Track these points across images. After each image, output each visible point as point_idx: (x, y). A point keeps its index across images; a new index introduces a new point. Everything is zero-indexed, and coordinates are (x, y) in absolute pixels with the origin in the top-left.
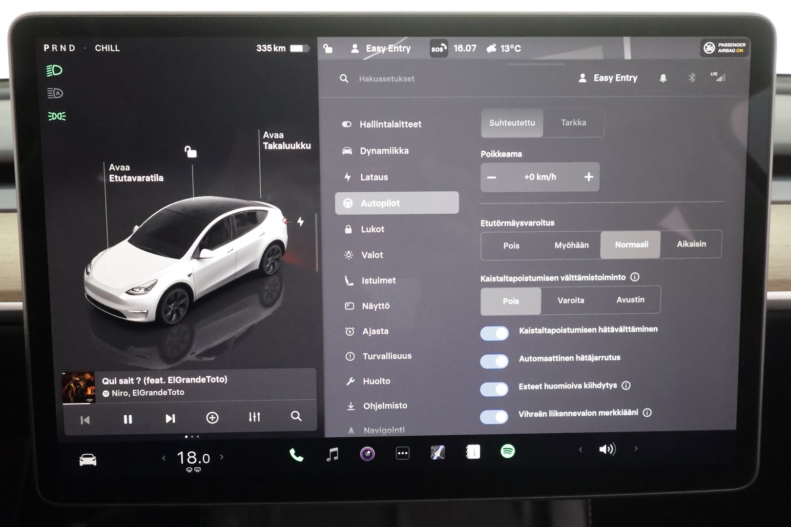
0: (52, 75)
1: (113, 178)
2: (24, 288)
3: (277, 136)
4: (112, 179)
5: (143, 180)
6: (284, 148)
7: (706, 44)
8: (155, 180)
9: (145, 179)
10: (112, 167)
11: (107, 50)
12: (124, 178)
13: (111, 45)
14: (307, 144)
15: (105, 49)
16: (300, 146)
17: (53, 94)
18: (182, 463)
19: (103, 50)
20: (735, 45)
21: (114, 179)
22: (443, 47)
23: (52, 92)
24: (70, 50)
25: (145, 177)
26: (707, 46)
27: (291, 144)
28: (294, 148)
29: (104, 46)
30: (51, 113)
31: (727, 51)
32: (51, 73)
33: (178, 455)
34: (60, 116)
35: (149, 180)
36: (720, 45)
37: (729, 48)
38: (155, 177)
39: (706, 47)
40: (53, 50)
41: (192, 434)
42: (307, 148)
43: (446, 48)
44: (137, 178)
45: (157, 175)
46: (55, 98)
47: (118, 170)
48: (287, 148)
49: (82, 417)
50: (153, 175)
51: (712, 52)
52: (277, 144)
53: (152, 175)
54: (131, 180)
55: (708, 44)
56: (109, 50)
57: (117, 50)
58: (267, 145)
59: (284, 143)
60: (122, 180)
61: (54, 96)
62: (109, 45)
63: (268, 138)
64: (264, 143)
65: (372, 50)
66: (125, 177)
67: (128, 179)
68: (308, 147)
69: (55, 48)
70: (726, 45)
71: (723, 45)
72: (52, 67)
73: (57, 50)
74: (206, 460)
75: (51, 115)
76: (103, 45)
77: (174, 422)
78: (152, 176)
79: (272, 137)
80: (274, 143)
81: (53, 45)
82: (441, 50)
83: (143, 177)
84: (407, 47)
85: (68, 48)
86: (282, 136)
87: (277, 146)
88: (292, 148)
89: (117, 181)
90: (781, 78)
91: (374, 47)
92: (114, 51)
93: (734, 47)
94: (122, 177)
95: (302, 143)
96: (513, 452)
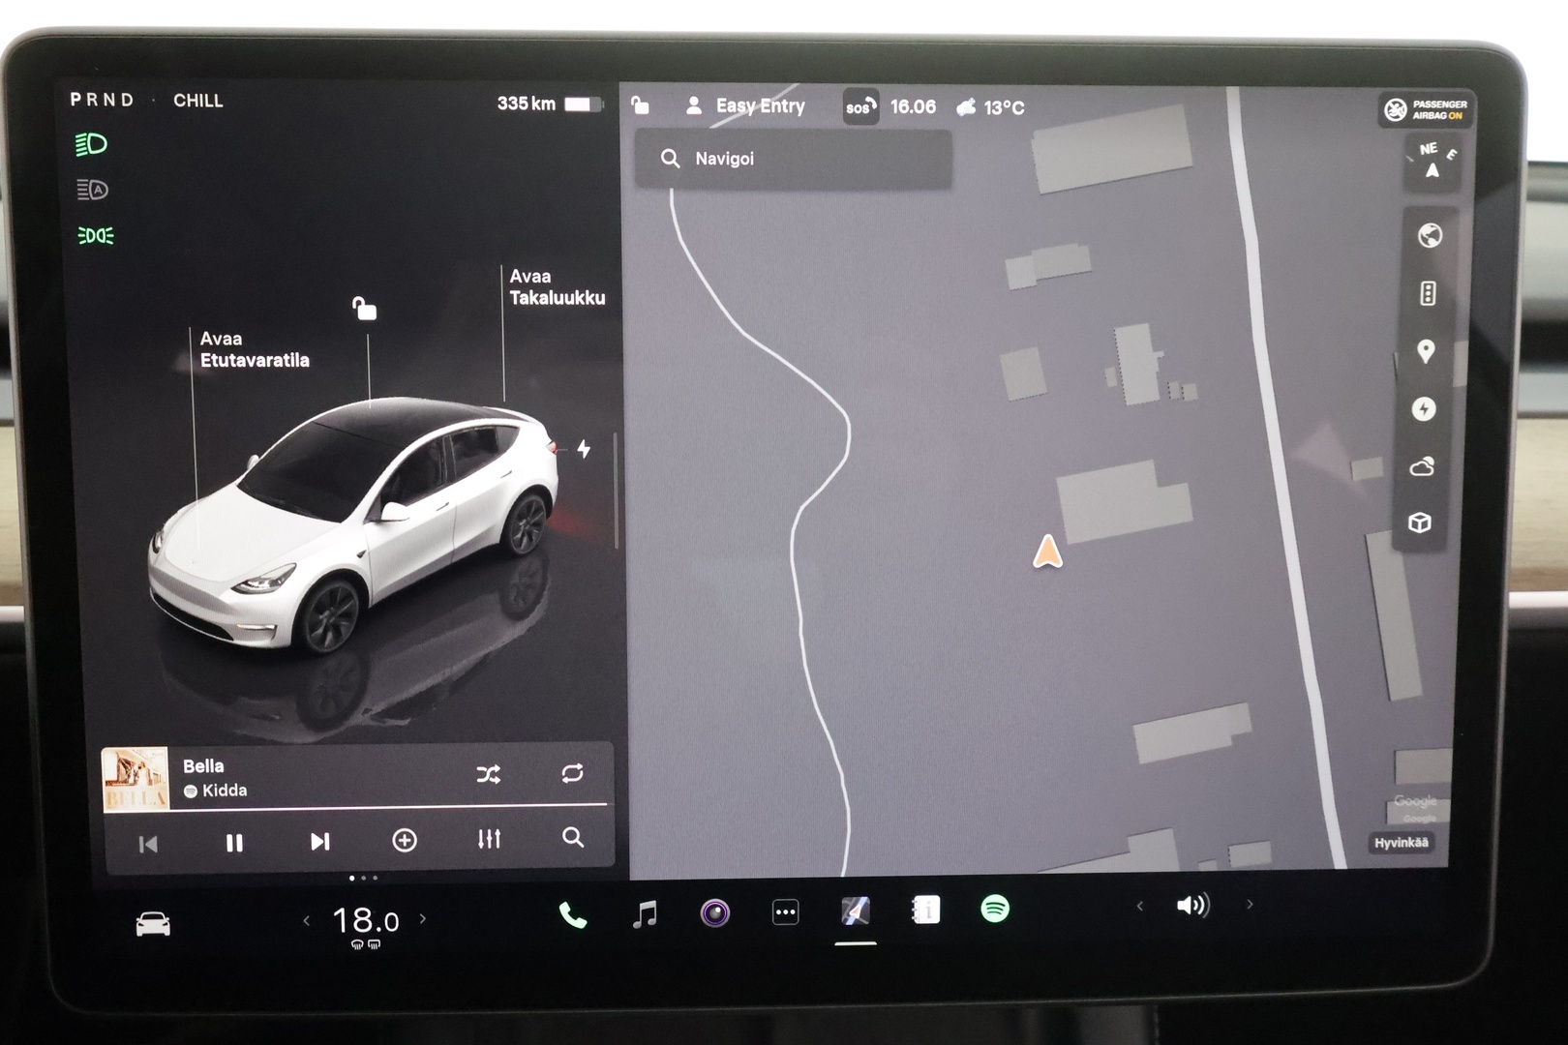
0: (86, 153)
1: (208, 360)
2: (26, 576)
3: (537, 278)
4: (206, 363)
5: (269, 365)
6: (551, 303)
7: (1390, 103)
8: (293, 365)
9: (272, 361)
10: (206, 338)
11: (197, 105)
12: (230, 360)
13: (206, 95)
14: (597, 295)
15: (193, 103)
16: (584, 299)
17: (88, 192)
18: (343, 930)
19: (189, 105)
20: (1446, 104)
21: (211, 362)
22: (870, 104)
23: (87, 187)
24: (124, 104)
25: (272, 358)
26: (1392, 105)
27: (566, 295)
28: (572, 302)
29: (193, 97)
30: (84, 230)
31: (1430, 116)
32: (85, 148)
33: (336, 914)
34: (103, 236)
35: (281, 365)
36: (1416, 104)
37: (1435, 110)
38: (293, 358)
39: (1390, 108)
40: (89, 104)
41: (364, 873)
42: (599, 303)
43: (875, 106)
44: (256, 361)
45: (297, 354)
46: (93, 199)
47: (218, 343)
48: (557, 303)
49: (141, 839)
50: (289, 355)
51: (1402, 117)
52: (537, 295)
53: (286, 355)
54: (244, 365)
55: (1394, 103)
56: (202, 105)
57: (217, 105)
58: (518, 296)
59: (551, 292)
60: (226, 365)
61: (91, 195)
62: (201, 95)
63: (521, 281)
64: (511, 292)
65: (729, 108)
66: (232, 357)
67: (238, 363)
68: (600, 299)
69: (94, 100)
70: (1428, 104)
71: (1422, 104)
72: (87, 137)
73: (96, 104)
74: (392, 925)
75: (85, 233)
76: (189, 95)
77: (327, 848)
78: (286, 357)
79: (527, 281)
80: (531, 292)
81: (89, 94)
82: (866, 109)
83: (269, 358)
84: (797, 103)
85: (118, 100)
86: (547, 278)
87: (538, 299)
88: (568, 303)
89: (216, 365)
90: (1535, 170)
91: (732, 103)
92: (212, 106)
93: (1445, 110)
94: (226, 357)
95: (587, 292)
96: (1006, 911)
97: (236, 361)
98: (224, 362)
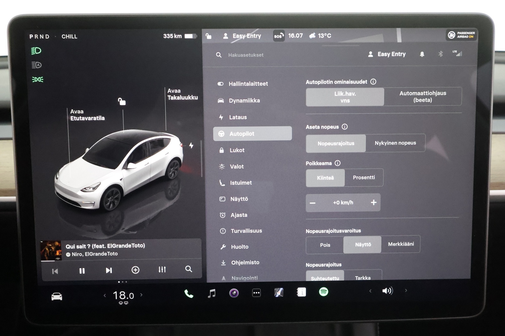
0: (35, 54)
1: (73, 118)
2: (17, 187)
3: (176, 91)
5: (92, 120)
6: (181, 99)
7: (450, 33)
8: (99, 120)
9: (93, 118)
10: (72, 111)
11: (69, 38)
12: (80, 118)
13: (72, 35)
14: (195, 97)
15: (68, 37)
16: (191, 98)
17: (35, 66)
18: (116, 298)
19: (67, 38)
20: (468, 33)
21: (74, 119)
22: (282, 35)
23: (35, 64)
24: (46, 38)
25: (93, 117)
26: (450, 34)
27: (185, 97)
28: (187, 99)
29: (68, 35)
30: (34, 78)
31: (463, 37)
32: (34, 52)
33: (114, 293)
34: (40, 79)
35: (96, 120)
36: (458, 33)
37: (464, 35)
38: (99, 117)
40: (35, 38)
41: (122, 280)
42: (196, 99)
43: (283, 35)
44: (88, 118)
45: (101, 116)
46: (37, 68)
47: (76, 113)
48: (183, 99)
49: (53, 270)
50: (98, 116)
51: (454, 37)
52: (176, 97)
53: (97, 116)
54: (84, 120)
55: (451, 33)
56: (70, 38)
57: (75, 38)
58: (170, 97)
59: (181, 96)
62: (70, 35)
63: (171, 92)
64: (168, 96)
65: (237, 37)
66: (80, 117)
68: (196, 98)
69: (37, 37)
70: (462, 33)
71: (460, 33)
72: (35, 48)
73: (38, 38)
74: (132, 297)
75: (34, 79)
76: (66, 35)
77: (111, 272)
78: (97, 117)
79: (173, 92)
80: (174, 96)
81: (35, 35)
82: (280, 37)
84: (259, 35)
85: (44, 37)
86: (179, 91)
87: (177, 98)
88: (186, 99)
89: (75, 120)
90: (498, 53)
91: (238, 35)
92: (74, 38)
93: (468, 35)
94: (79, 117)
95: (192, 96)
96: (327, 292)
97: (81, 119)
98: (78, 119)
